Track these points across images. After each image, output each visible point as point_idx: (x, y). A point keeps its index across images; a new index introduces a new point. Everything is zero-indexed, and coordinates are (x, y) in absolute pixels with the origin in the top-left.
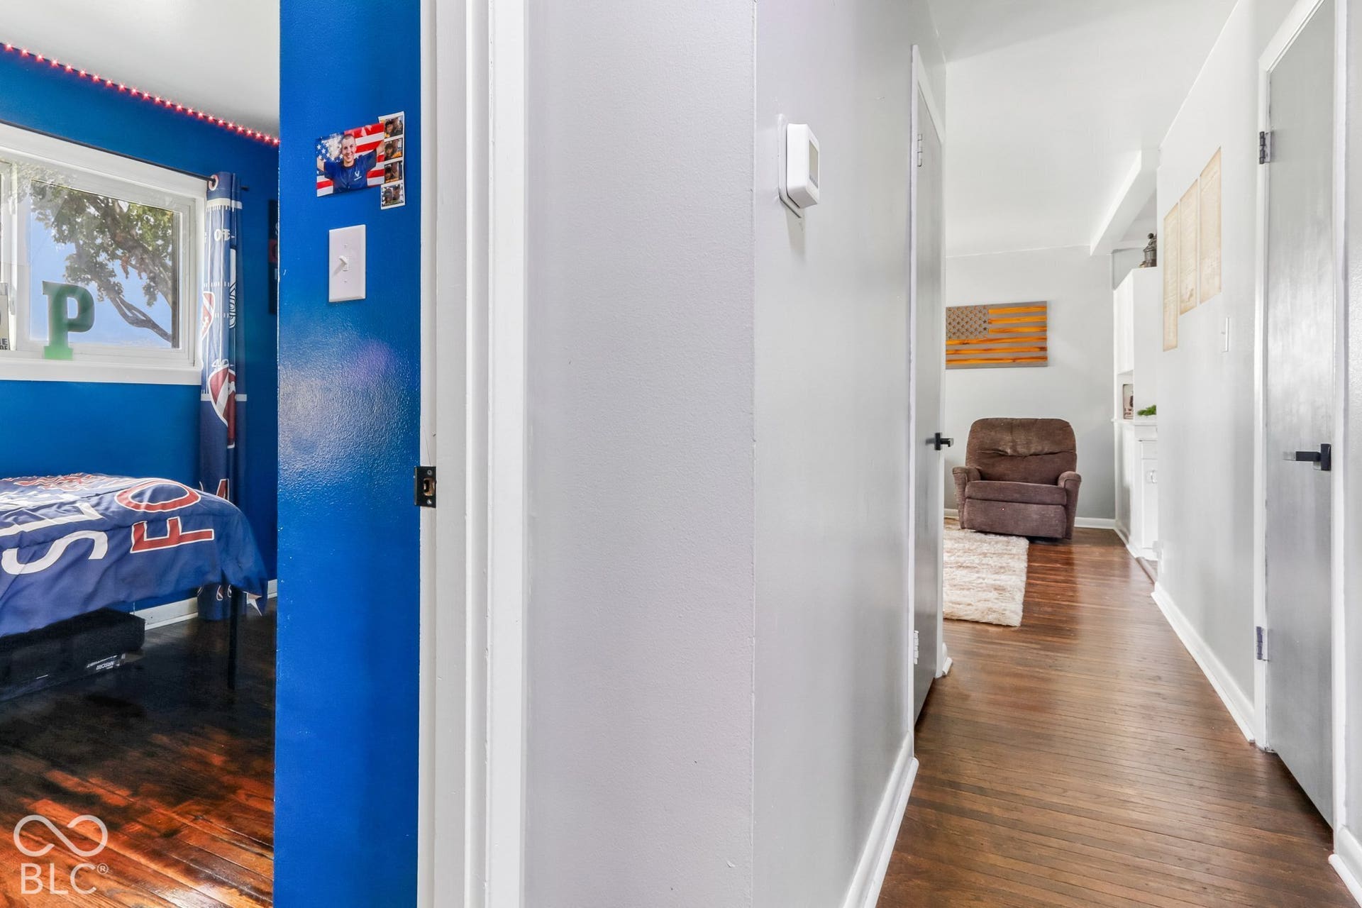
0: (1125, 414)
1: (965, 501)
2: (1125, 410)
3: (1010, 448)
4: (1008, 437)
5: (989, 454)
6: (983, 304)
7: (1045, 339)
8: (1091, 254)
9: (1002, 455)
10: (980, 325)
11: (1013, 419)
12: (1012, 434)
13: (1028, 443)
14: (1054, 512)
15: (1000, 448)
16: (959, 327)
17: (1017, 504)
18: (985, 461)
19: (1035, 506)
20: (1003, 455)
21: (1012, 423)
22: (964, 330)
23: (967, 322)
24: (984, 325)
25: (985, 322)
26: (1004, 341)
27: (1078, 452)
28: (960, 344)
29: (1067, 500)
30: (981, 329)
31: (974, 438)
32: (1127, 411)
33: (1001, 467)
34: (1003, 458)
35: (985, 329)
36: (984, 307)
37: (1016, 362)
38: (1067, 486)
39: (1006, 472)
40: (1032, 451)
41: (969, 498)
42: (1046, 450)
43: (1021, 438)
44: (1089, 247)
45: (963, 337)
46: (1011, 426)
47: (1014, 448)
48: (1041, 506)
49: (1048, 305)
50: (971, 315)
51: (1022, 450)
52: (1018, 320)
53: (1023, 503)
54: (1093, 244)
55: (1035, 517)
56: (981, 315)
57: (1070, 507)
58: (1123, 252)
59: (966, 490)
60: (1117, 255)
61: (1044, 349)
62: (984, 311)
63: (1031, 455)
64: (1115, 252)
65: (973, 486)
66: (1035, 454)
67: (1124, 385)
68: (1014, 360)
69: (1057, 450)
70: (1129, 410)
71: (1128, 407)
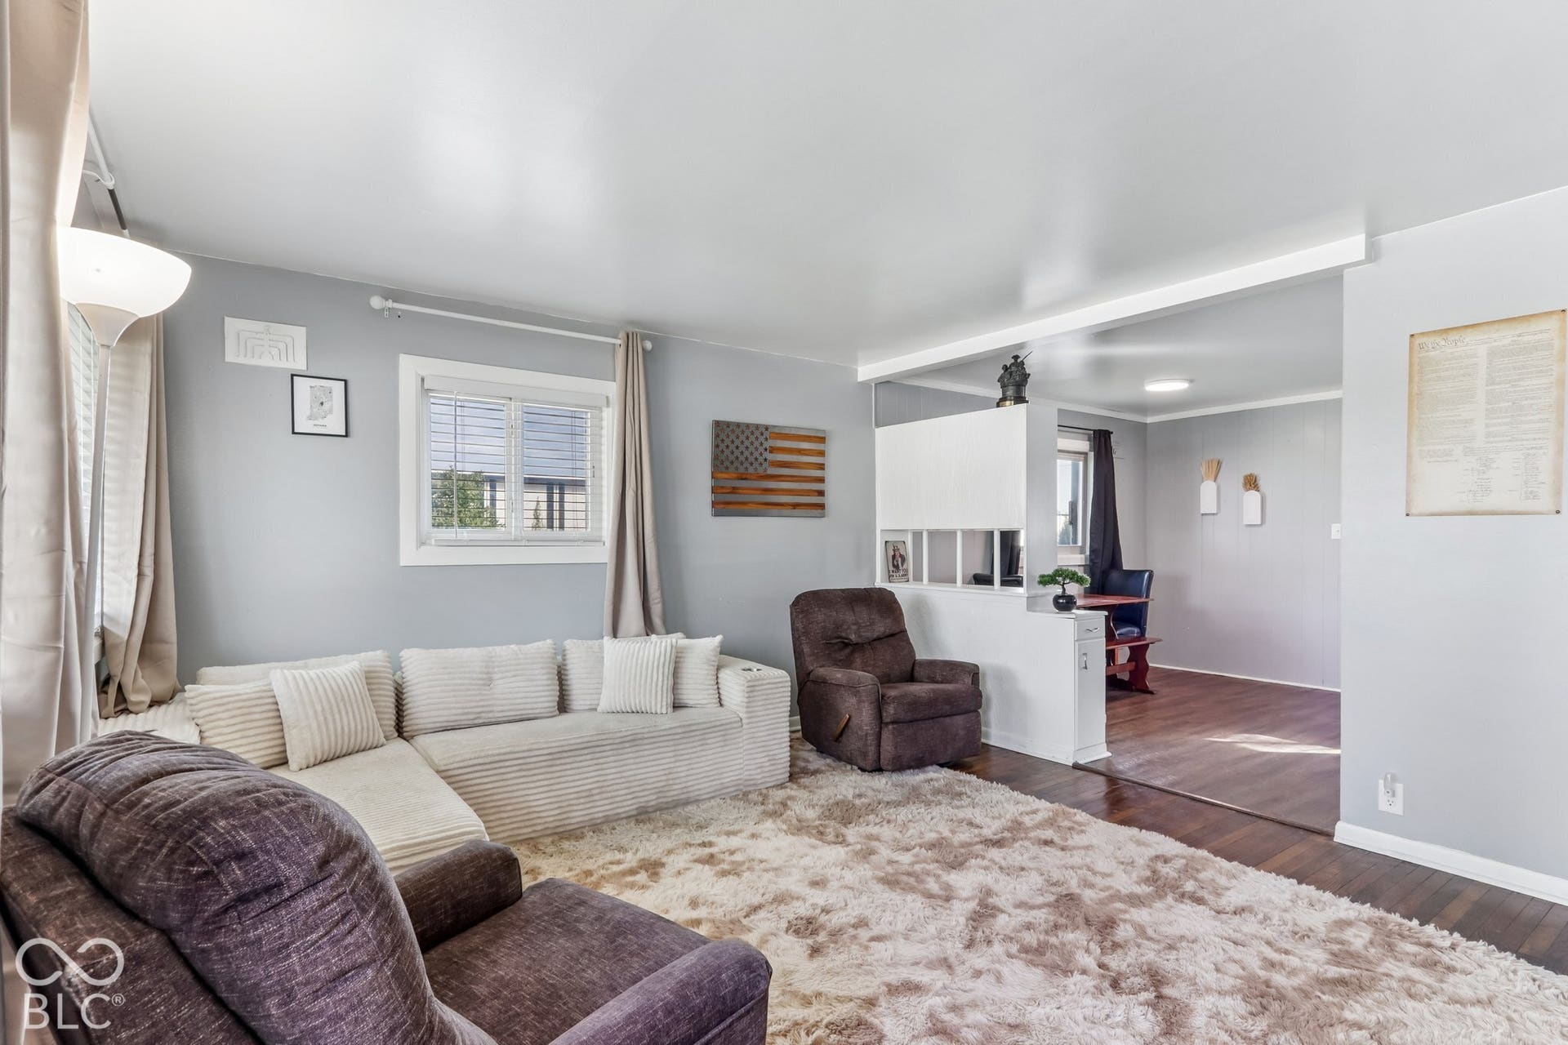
2: (889, 571)
3: (855, 634)
4: (850, 618)
7: (823, 481)
8: (859, 380)
9: (847, 644)
10: (760, 454)
12: (853, 613)
13: (873, 623)
15: (844, 635)
16: (737, 453)
21: (848, 597)
22: (742, 458)
23: (747, 447)
24: (764, 455)
25: (766, 449)
26: (783, 478)
28: (739, 479)
30: (761, 460)
34: (851, 648)
35: (765, 460)
36: (767, 428)
37: (796, 508)
40: (877, 634)
43: (864, 617)
44: (856, 370)
45: (741, 470)
46: (849, 599)
47: (856, 632)
49: (826, 434)
50: (751, 438)
51: (866, 634)
56: (763, 439)
60: (882, 387)
61: (821, 494)
62: (765, 434)
68: (794, 506)
70: (893, 572)
71: (891, 568)
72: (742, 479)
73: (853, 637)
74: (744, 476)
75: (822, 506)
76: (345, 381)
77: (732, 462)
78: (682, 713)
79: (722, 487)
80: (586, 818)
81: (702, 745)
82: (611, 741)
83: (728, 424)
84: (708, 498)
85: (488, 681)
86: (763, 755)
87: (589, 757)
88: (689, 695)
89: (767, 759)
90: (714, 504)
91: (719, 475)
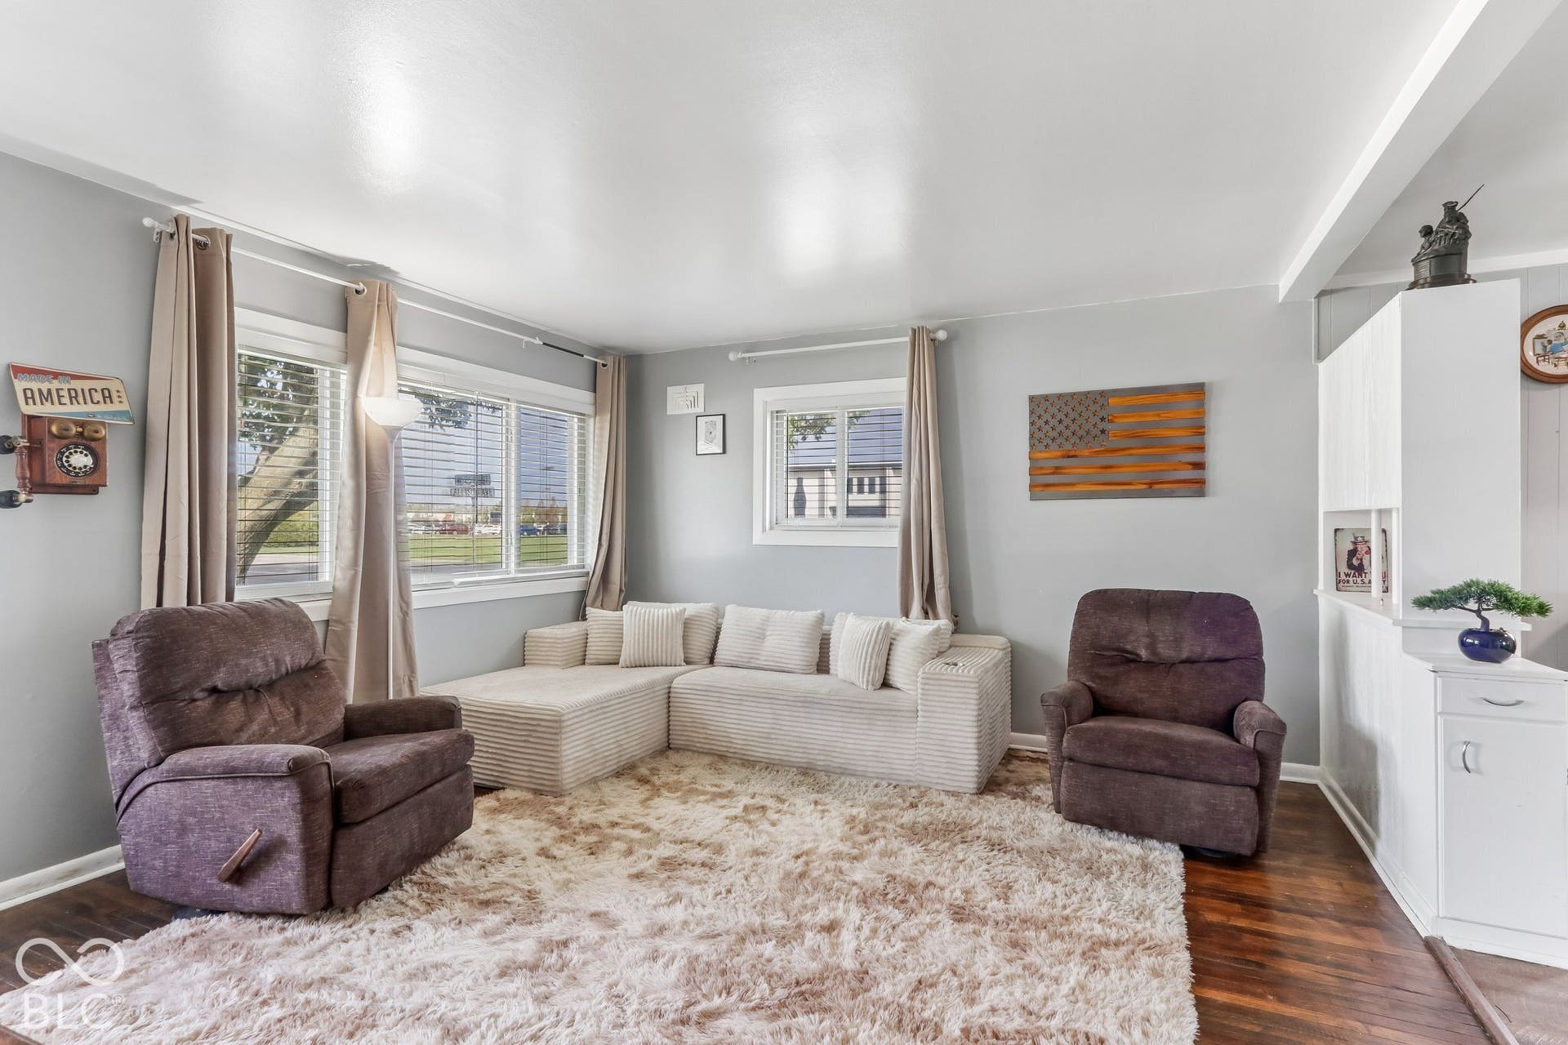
0: (1338, 582)
1: (1063, 762)
2: (1338, 574)
3: (1147, 649)
4: (1141, 627)
5: (1109, 657)
6: (1102, 389)
7: (1201, 449)
8: (1280, 300)
9: (1129, 660)
10: (1095, 426)
11: (1149, 593)
12: (1147, 622)
13: (1177, 641)
14: (1236, 802)
15: (1129, 647)
16: (1061, 428)
17: (1162, 779)
18: (1102, 671)
19: (1197, 785)
20: (1134, 661)
21: (1148, 601)
22: (1068, 433)
23: (1074, 420)
24: (1101, 426)
25: (1102, 419)
26: (1132, 452)
27: (1266, 658)
28: (1063, 457)
29: (1261, 778)
30: (1096, 432)
31: (1082, 627)
32: (1343, 577)
33: (1130, 687)
34: (1133, 665)
35: (1103, 432)
36: (1102, 393)
37: (1153, 488)
38: (1259, 747)
39: (1139, 695)
40: (1185, 655)
41: (1071, 759)
42: (1209, 653)
43: (1164, 629)
44: (1276, 287)
45: (1068, 446)
46: (1148, 604)
47: (1151, 647)
48: (1208, 786)
49: (1206, 388)
50: (1079, 409)
51: (1165, 651)
52: (1158, 415)
53: (1174, 777)
54: (1285, 282)
55: (1200, 809)
56: (1096, 407)
57: (1266, 790)
58: (1334, 296)
59: (1065, 744)
60: (1324, 299)
61: (1200, 466)
62: (1101, 401)
63: (1183, 662)
64: (1322, 294)
65: (1077, 735)
66: (1189, 661)
67: (1336, 530)
68: (1151, 484)
69: (1229, 654)
70: (1347, 575)
71: (1344, 569)
72: (1069, 457)
73: (1144, 654)
74: (1072, 453)
75: (1201, 482)
76: (724, 415)
77: (1053, 440)
78: (887, 692)
79: (1041, 468)
80: (766, 756)
81: (870, 724)
82: (785, 698)
83: (1046, 398)
84: (1026, 480)
85: (762, 637)
86: (940, 754)
87: (768, 706)
88: (896, 678)
89: (945, 760)
90: (1032, 486)
91: (1038, 455)
